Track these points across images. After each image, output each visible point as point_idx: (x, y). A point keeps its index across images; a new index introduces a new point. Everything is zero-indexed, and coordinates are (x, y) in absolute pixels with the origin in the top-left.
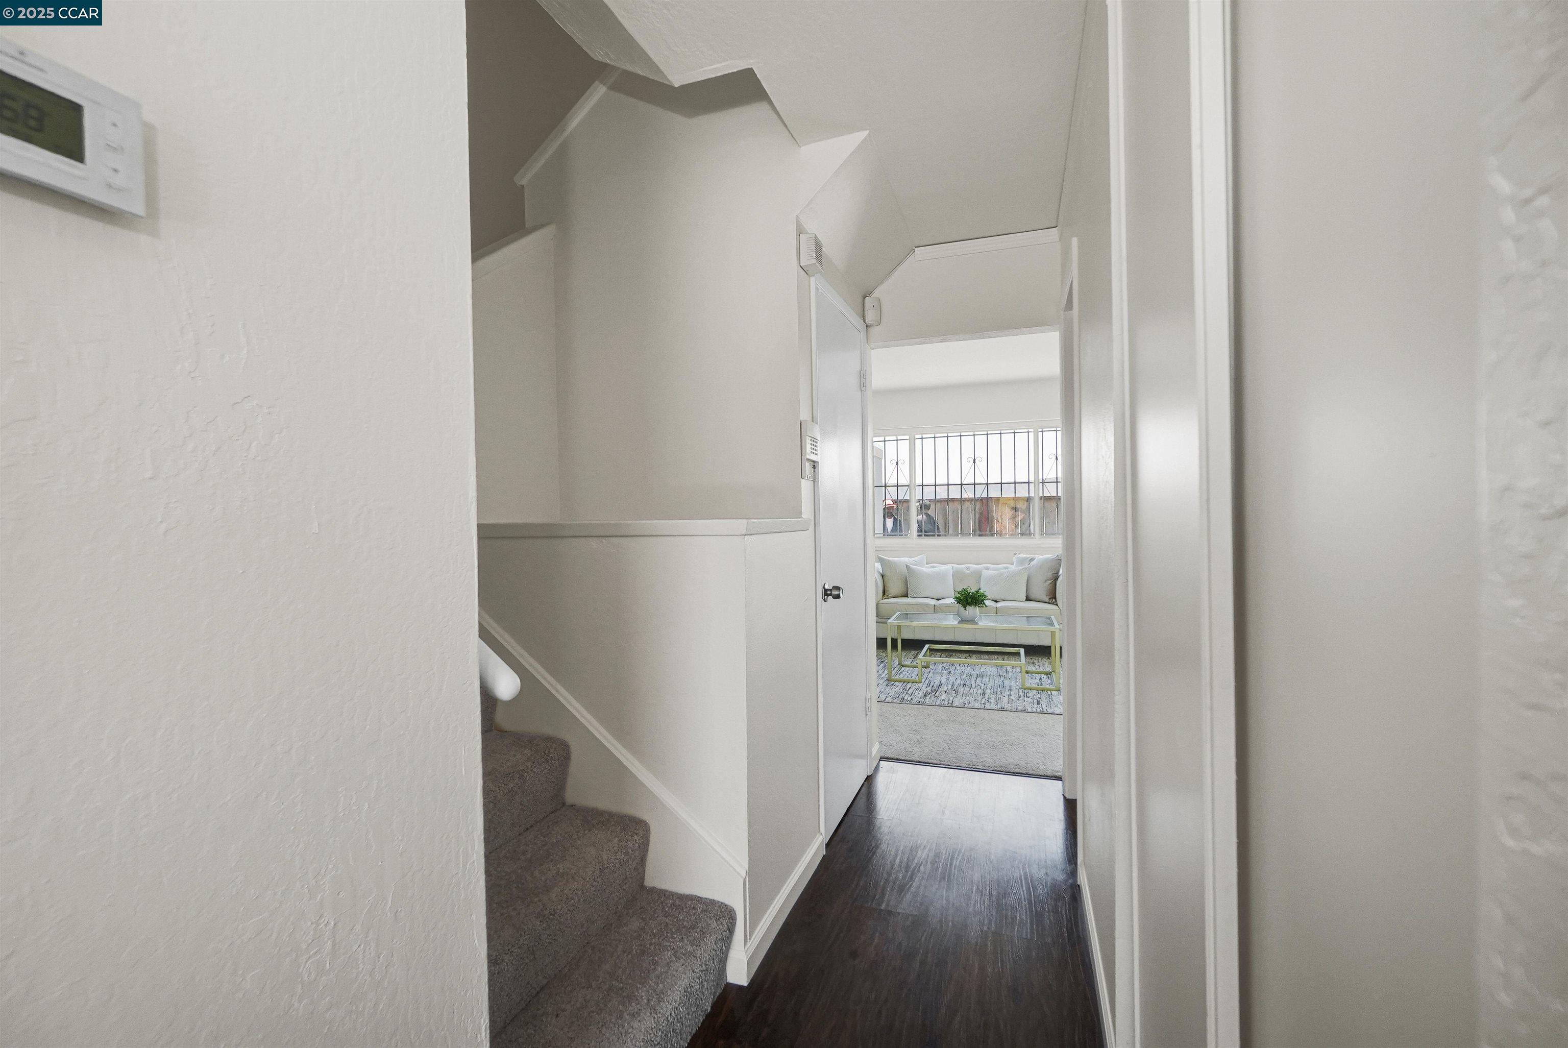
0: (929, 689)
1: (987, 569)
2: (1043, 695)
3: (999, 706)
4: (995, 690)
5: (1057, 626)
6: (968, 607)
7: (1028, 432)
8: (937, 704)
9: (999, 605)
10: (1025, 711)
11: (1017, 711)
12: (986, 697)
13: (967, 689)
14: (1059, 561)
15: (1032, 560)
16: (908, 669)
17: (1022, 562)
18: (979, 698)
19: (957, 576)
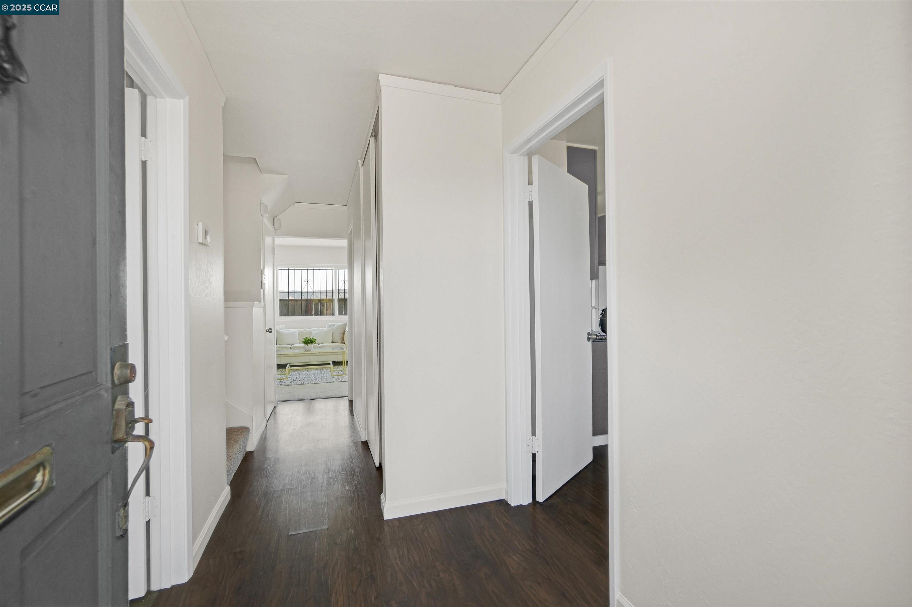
0: (292, 380)
1: (314, 330)
2: (340, 377)
3: (323, 382)
4: (321, 378)
5: (345, 349)
6: (308, 344)
7: (332, 270)
8: (297, 384)
9: (320, 345)
10: (333, 382)
11: (330, 382)
12: (317, 380)
13: (308, 379)
14: (345, 325)
15: (334, 325)
16: (280, 375)
17: (329, 326)
18: (315, 381)
19: (300, 333)
